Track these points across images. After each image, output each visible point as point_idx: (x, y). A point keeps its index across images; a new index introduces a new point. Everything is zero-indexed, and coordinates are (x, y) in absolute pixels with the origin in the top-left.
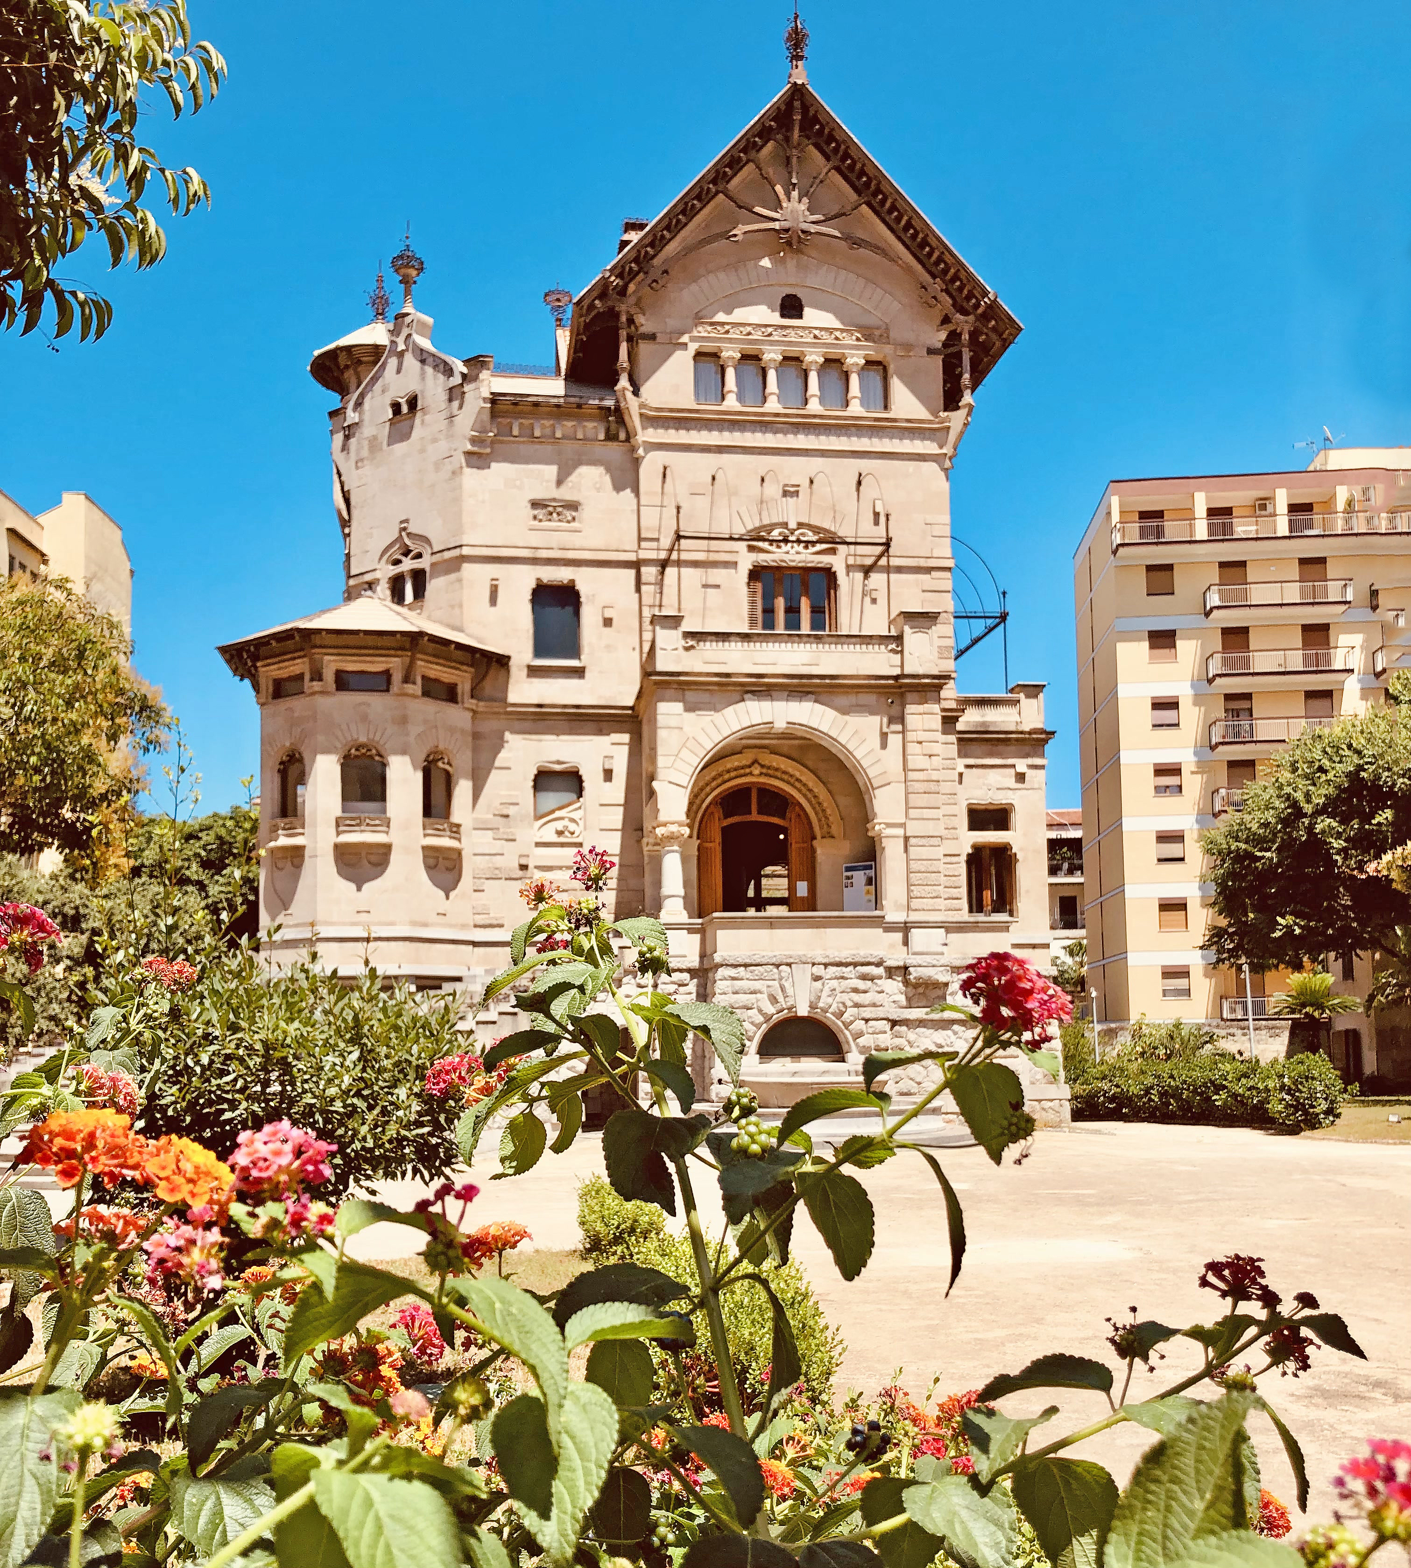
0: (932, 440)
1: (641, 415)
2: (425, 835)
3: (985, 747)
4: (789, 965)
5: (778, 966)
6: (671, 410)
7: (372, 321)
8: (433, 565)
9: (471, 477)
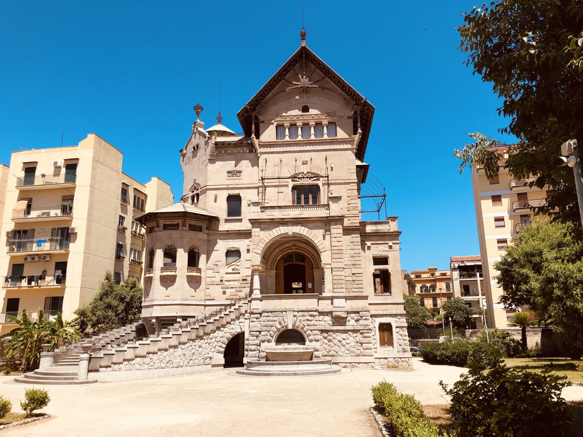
0: (349, 144)
1: (259, 144)
2: (188, 272)
3: (379, 237)
4: (286, 312)
5: (282, 312)
6: (268, 142)
7: (217, 124)
8: (201, 191)
9: (210, 166)
